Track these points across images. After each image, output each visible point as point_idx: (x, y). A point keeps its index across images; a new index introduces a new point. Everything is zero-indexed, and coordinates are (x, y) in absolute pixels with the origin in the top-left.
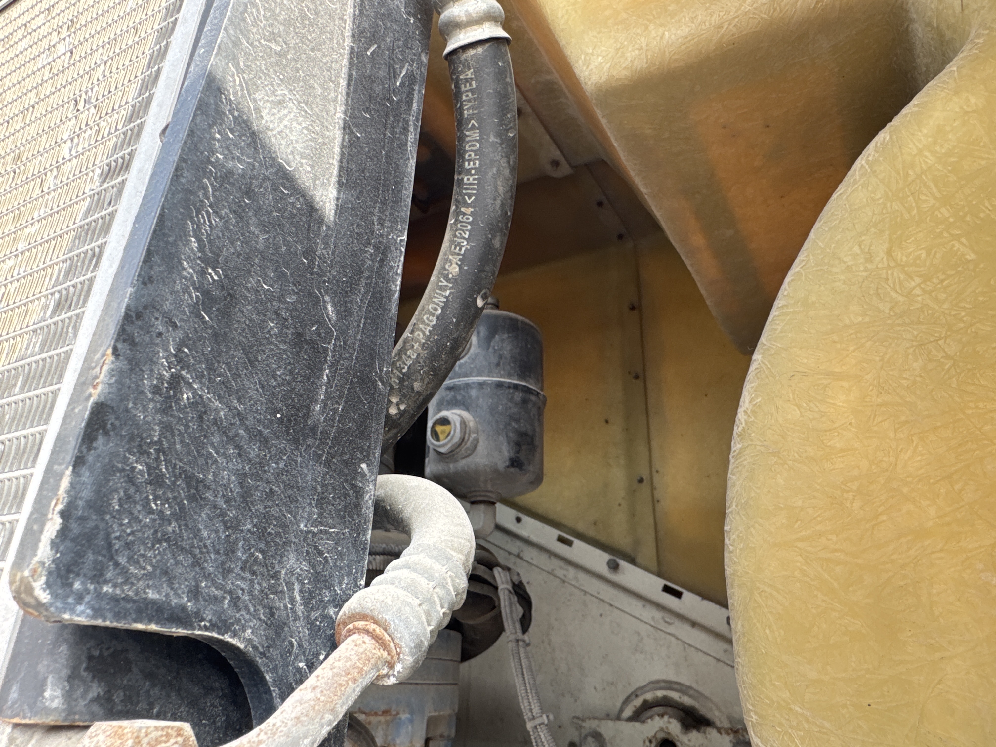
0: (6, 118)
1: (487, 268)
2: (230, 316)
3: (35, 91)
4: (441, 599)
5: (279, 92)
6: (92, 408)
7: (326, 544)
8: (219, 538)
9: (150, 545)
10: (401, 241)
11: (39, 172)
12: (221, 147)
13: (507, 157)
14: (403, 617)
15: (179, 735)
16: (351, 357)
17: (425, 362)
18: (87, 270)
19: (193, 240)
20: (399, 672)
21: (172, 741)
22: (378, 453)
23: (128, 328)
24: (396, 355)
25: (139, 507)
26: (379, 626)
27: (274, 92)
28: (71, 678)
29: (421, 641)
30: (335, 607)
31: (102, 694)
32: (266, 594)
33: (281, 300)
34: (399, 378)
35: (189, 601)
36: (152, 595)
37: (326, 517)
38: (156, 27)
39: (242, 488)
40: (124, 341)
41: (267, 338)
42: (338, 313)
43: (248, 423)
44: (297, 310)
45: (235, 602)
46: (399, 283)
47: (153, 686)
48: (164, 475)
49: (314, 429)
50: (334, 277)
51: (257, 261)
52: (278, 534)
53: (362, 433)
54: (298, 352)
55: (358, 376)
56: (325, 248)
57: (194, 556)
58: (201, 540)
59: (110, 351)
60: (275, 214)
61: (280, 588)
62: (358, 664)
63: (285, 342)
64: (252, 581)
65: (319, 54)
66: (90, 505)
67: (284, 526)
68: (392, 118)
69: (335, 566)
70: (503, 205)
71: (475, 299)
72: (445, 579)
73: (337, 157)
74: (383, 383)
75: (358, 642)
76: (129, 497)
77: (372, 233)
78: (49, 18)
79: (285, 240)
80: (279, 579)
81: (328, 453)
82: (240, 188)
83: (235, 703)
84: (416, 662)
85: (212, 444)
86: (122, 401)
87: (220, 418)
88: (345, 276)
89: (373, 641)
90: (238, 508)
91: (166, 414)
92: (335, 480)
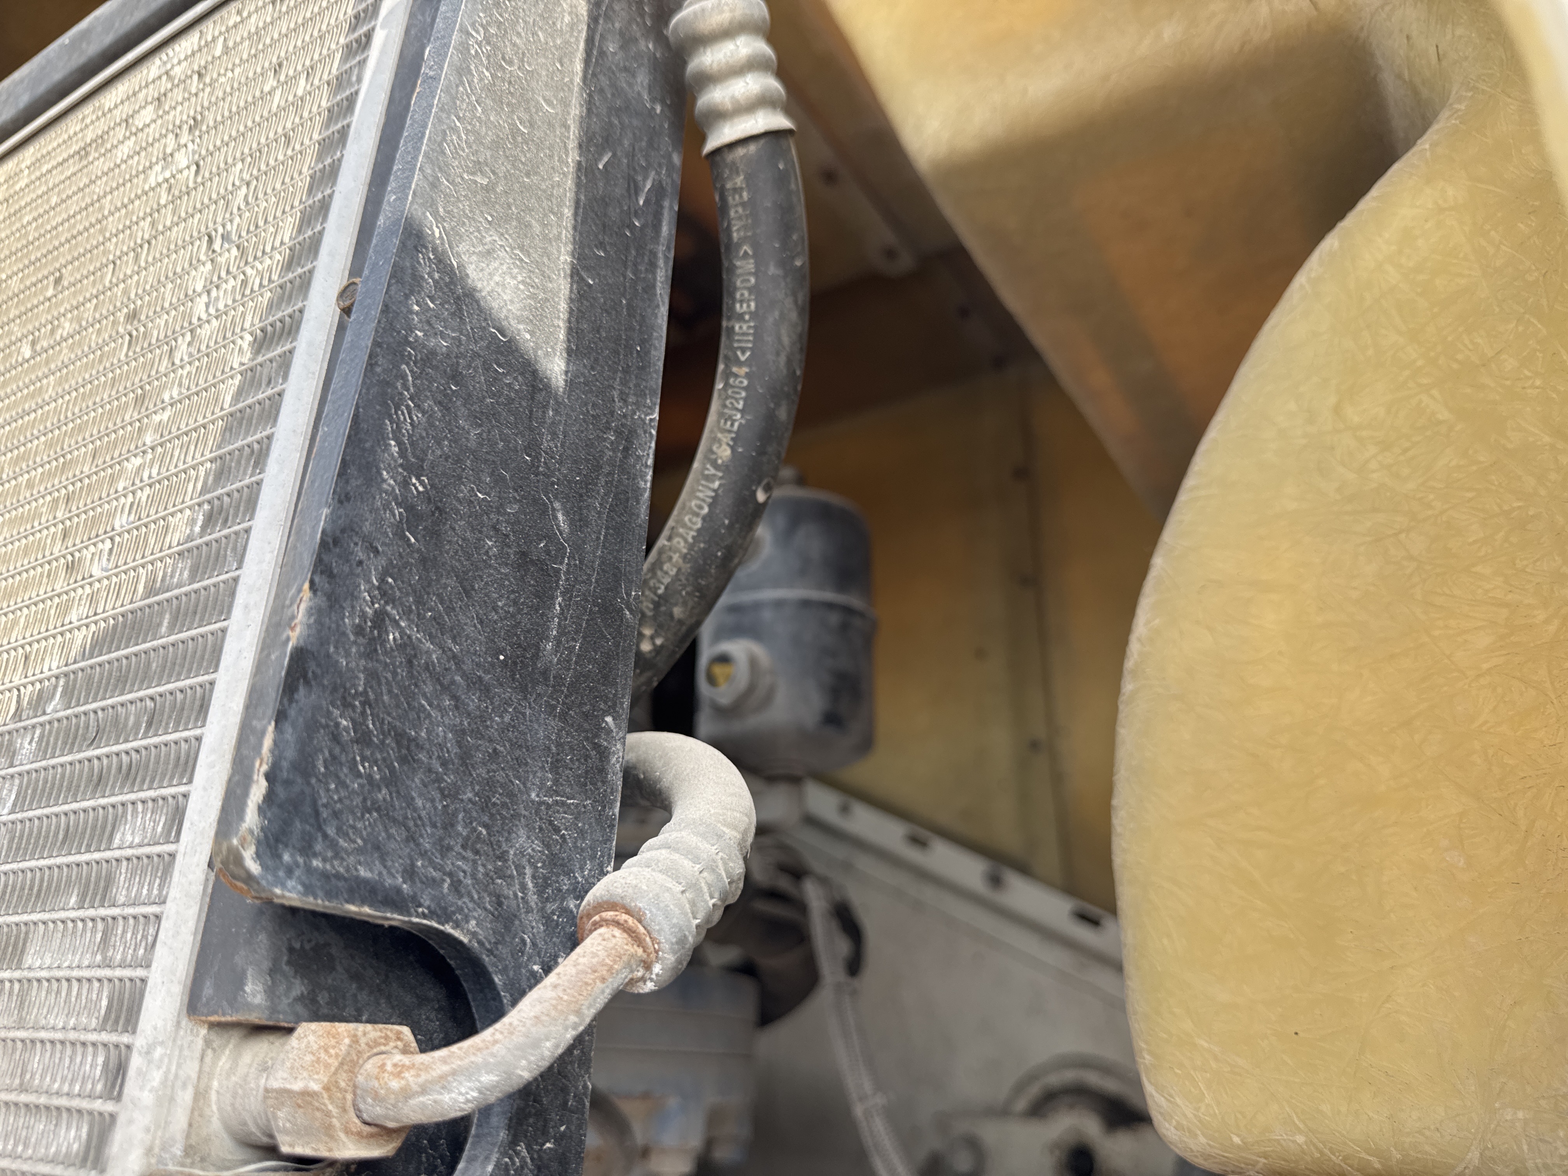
0: (111, 257)
1: (770, 449)
2: (439, 535)
3: (149, 219)
4: (709, 886)
5: (488, 239)
6: (291, 654)
7: (563, 819)
8: (436, 808)
9: (359, 815)
10: (651, 420)
11: (166, 336)
12: (420, 321)
13: (794, 294)
14: (662, 905)
15: (399, 1039)
16: (589, 579)
17: (687, 580)
18: (245, 474)
19: (393, 443)
20: (657, 975)
21: (392, 1044)
22: (626, 703)
23: (326, 558)
24: (649, 570)
25: (345, 770)
26: (632, 916)
27: (481, 241)
28: (273, 972)
29: (685, 936)
30: (577, 898)
31: (305, 993)
32: (492, 878)
33: (500, 510)
34: (653, 602)
35: (404, 882)
36: (363, 872)
37: (562, 785)
38: (316, 136)
39: (460, 747)
40: (322, 573)
41: (485, 561)
42: (572, 523)
43: (465, 667)
44: (519, 523)
45: (456, 886)
46: (649, 478)
47: (360, 989)
48: (371, 732)
49: (545, 673)
50: (565, 476)
51: (468, 463)
52: (504, 805)
53: (605, 677)
54: (522, 577)
55: (598, 605)
56: (553, 440)
57: (408, 829)
58: (415, 810)
59: (307, 586)
60: (488, 400)
61: (509, 872)
62: (607, 961)
63: (507, 565)
64: (475, 862)
65: (535, 178)
66: (295, 766)
67: (511, 795)
68: (633, 252)
69: (576, 847)
70: (789, 361)
71: (754, 494)
72: (714, 861)
73: (564, 316)
74: (631, 610)
75: (606, 936)
76: (334, 757)
77: (612, 413)
78: (161, 113)
79: (501, 433)
80: (506, 861)
81: (564, 703)
82: (445, 371)
83: (454, 1019)
84: (679, 961)
85: (424, 695)
86: (322, 644)
87: (433, 662)
88: (579, 474)
89: (625, 935)
90: (456, 772)
91: (371, 659)
92: (573, 737)
